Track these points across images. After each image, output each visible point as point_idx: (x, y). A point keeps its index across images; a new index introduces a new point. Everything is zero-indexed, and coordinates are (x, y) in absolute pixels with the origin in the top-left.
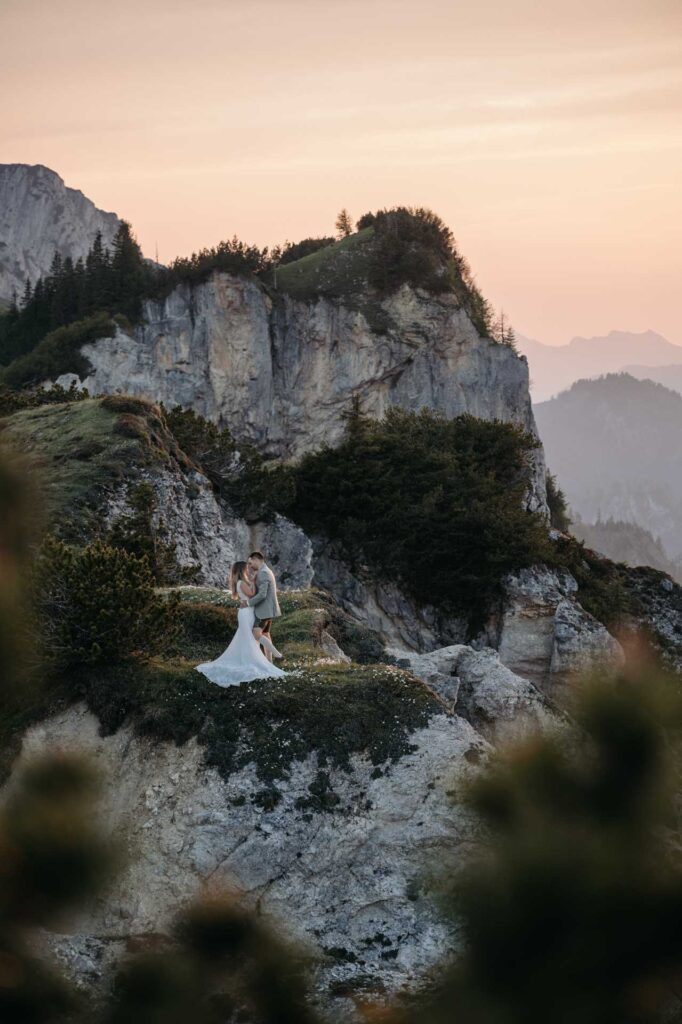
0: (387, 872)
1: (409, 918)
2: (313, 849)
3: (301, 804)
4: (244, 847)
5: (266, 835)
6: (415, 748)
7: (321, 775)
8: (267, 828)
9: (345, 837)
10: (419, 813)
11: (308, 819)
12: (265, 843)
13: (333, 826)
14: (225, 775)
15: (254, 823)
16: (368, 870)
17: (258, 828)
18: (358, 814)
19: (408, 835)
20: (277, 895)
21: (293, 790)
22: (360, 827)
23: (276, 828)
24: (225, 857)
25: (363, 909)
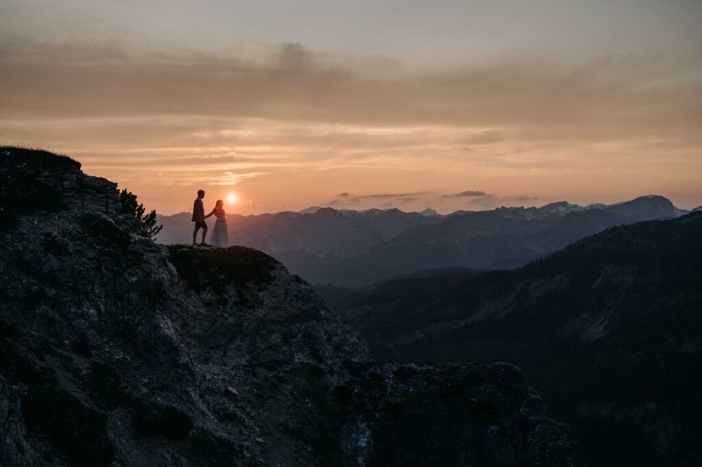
0: (273, 332)
1: (286, 351)
2: (246, 324)
3: (235, 303)
4: (217, 325)
5: (227, 318)
6: (275, 277)
7: (238, 290)
8: (227, 315)
9: (254, 318)
10: (284, 305)
11: (241, 310)
12: (227, 322)
13: (250, 313)
14: (198, 293)
15: (219, 313)
16: (265, 332)
17: (222, 316)
18: (257, 308)
19: (281, 315)
20: (232, 346)
21: (231, 297)
22: (260, 313)
23: (230, 315)
24: (208, 331)
25: (264, 350)
